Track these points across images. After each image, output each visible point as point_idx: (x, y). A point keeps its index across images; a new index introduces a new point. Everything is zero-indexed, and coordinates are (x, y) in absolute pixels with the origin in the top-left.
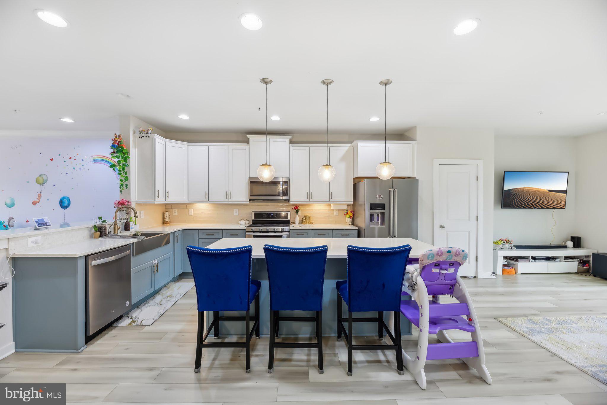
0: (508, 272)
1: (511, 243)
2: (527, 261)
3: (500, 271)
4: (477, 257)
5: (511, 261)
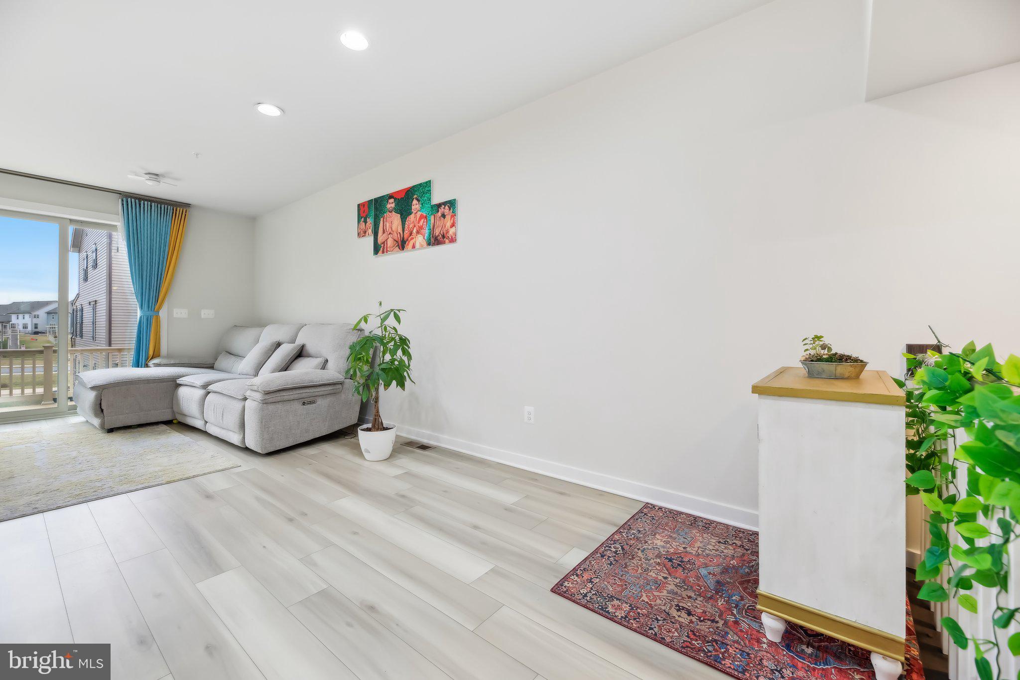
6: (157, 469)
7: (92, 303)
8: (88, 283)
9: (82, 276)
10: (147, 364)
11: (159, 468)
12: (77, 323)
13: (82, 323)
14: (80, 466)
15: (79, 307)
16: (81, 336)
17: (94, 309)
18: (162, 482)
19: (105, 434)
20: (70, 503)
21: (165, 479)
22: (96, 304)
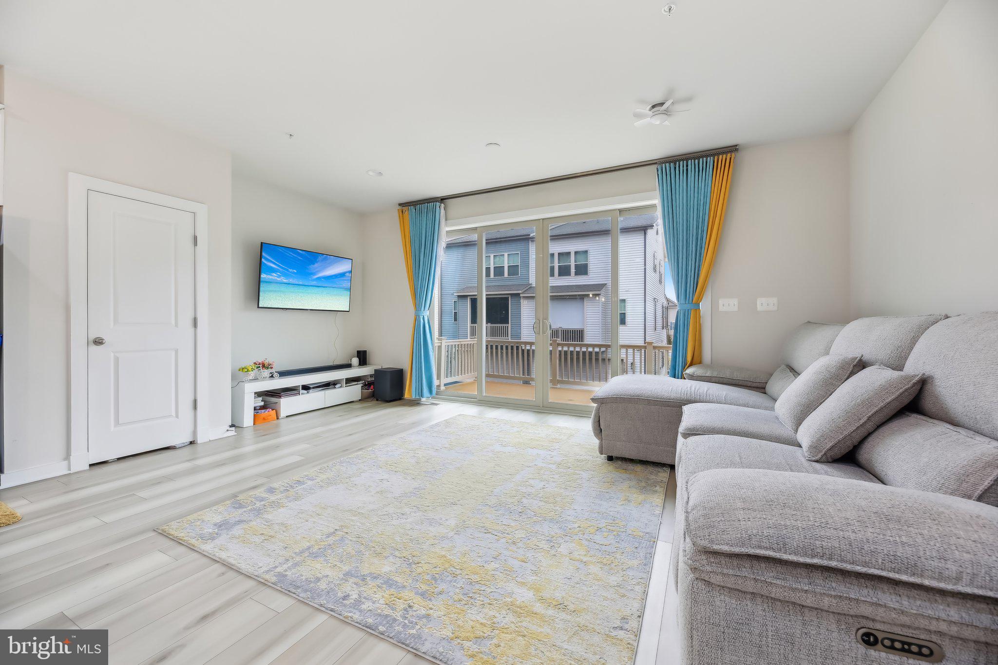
0: (264, 419)
1: (271, 368)
2: (295, 395)
3: (248, 419)
4: (195, 401)
5: (269, 398)
10: (683, 373)
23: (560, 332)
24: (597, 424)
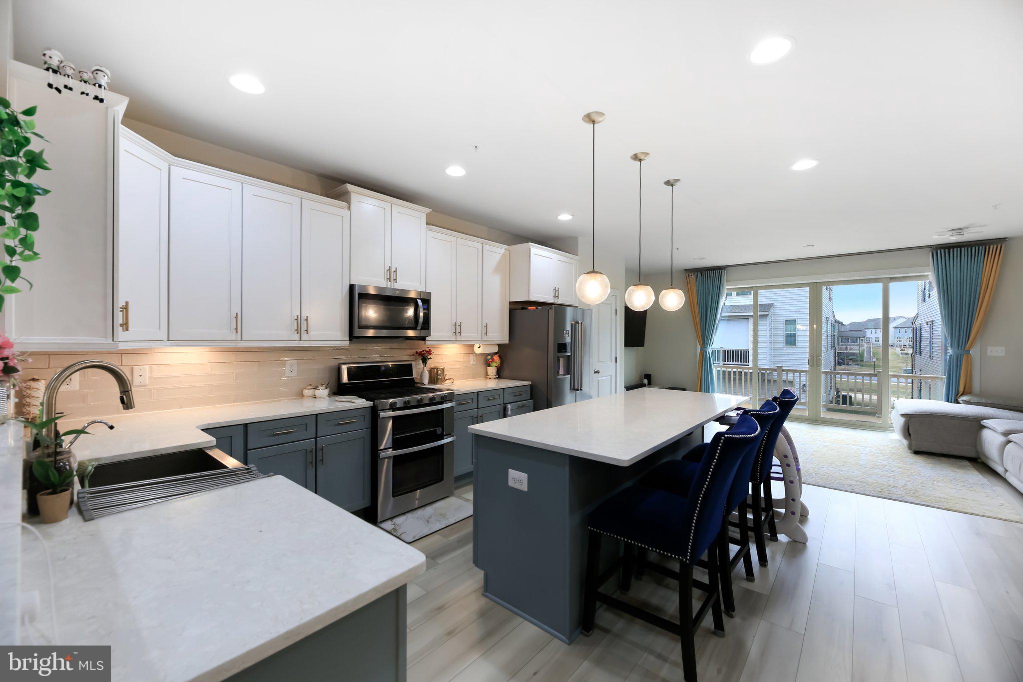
6: (942, 496)
7: (929, 323)
8: (925, 304)
9: (921, 297)
10: (957, 400)
11: (945, 496)
12: (916, 341)
13: (921, 341)
14: (886, 473)
15: (918, 326)
16: (920, 354)
17: (931, 328)
18: (942, 507)
19: (912, 455)
20: (873, 495)
21: (946, 505)
22: (933, 324)
23: (721, 352)
24: (907, 431)
